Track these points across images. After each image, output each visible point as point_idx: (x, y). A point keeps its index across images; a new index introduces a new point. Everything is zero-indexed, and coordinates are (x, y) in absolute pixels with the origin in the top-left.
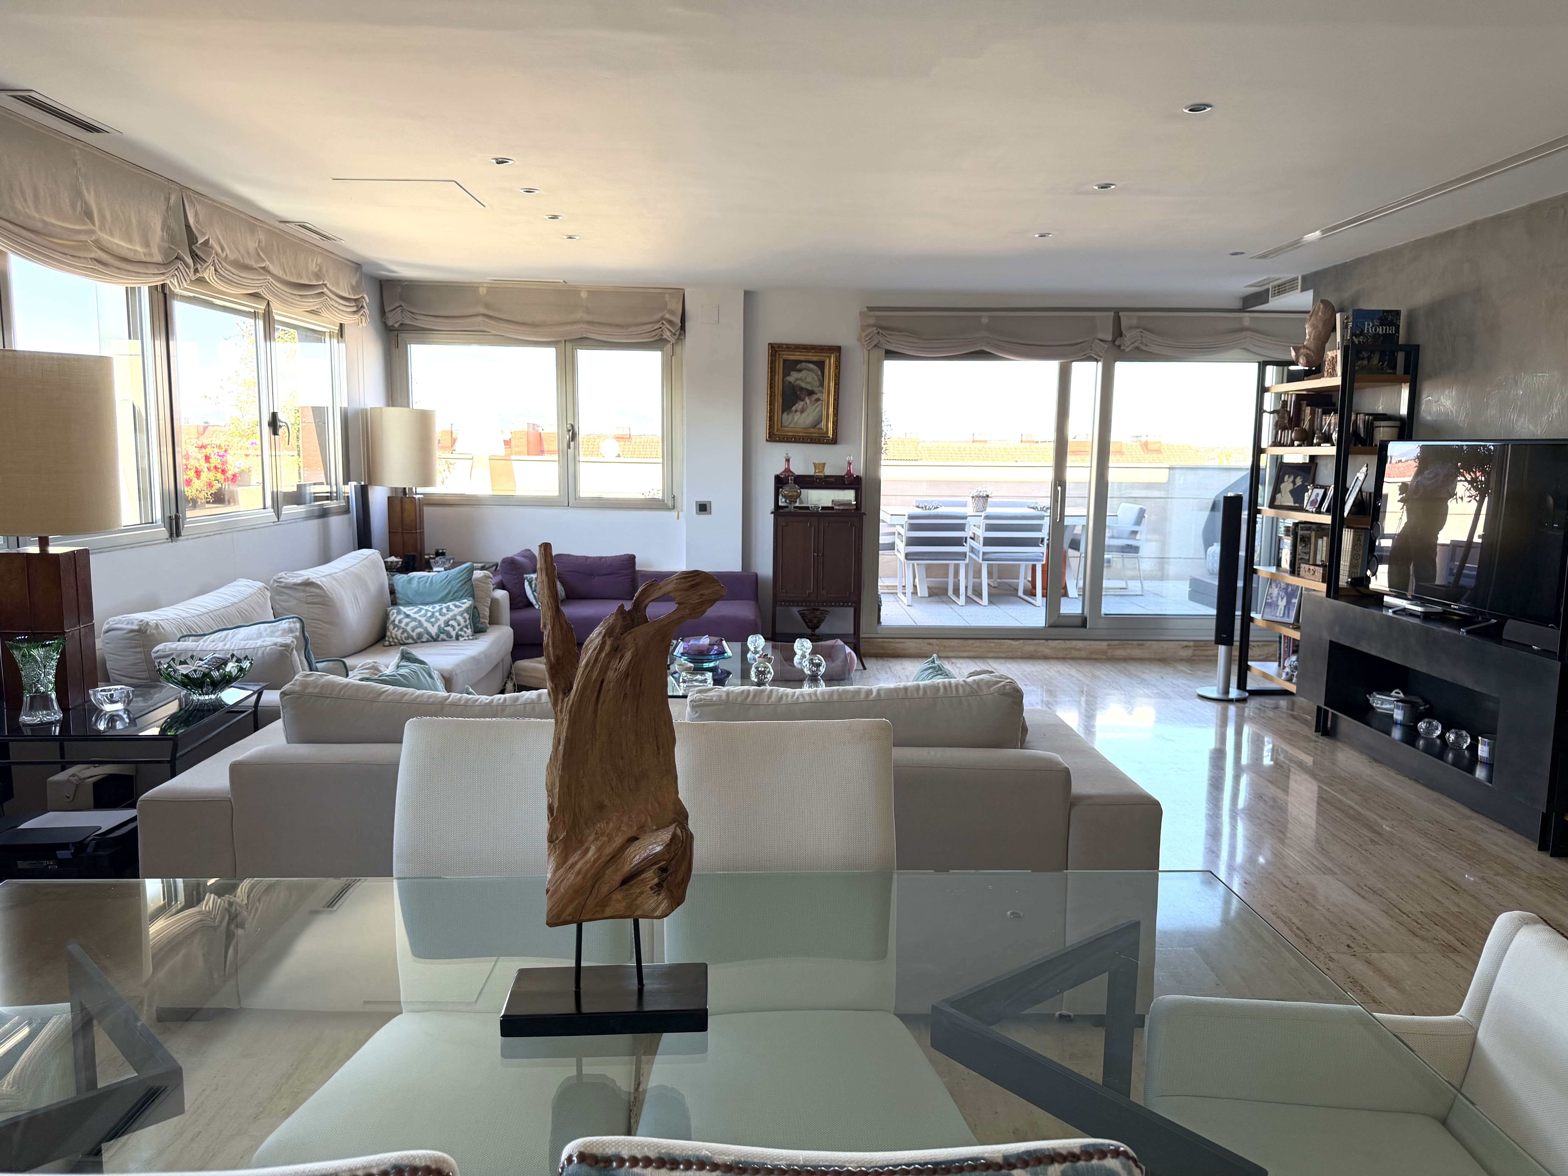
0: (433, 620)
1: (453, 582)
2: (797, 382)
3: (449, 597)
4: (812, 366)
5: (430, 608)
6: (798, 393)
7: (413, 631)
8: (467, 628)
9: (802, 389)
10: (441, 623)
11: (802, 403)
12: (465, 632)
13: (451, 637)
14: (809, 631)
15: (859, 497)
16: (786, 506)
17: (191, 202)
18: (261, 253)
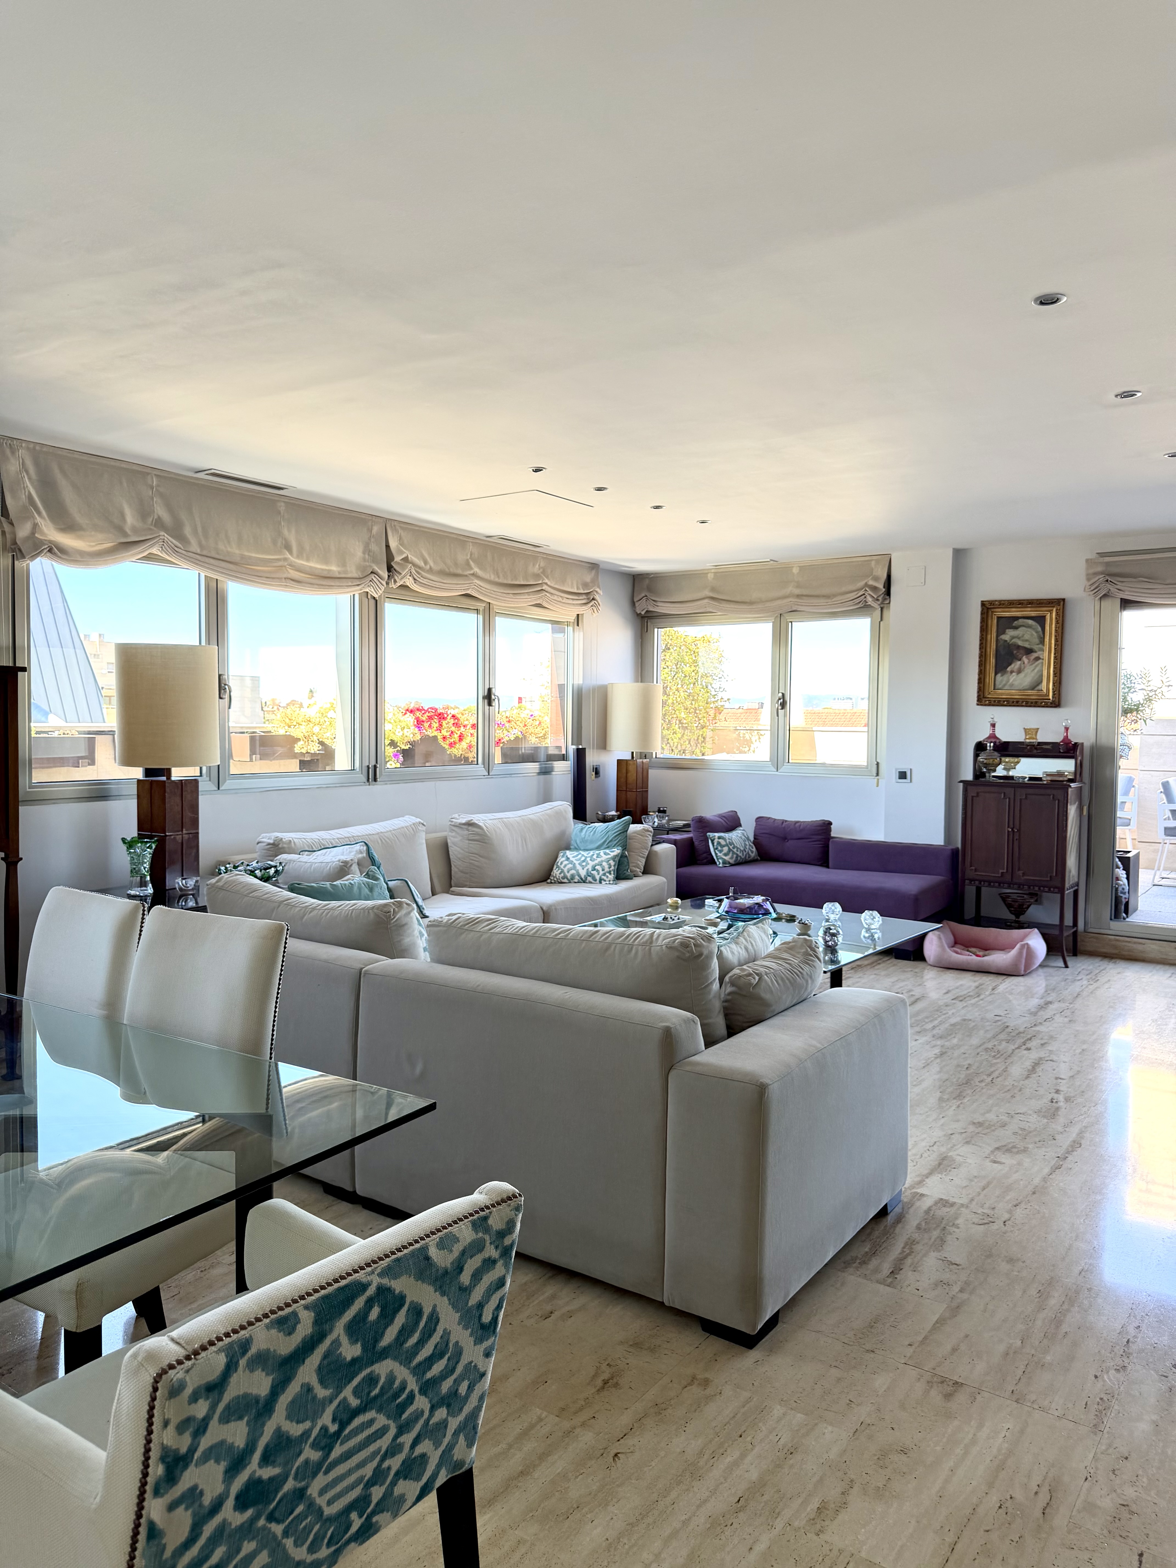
0: (584, 864)
1: (609, 833)
2: (1013, 640)
3: (605, 846)
4: (1030, 622)
5: (585, 853)
6: (1015, 652)
7: (568, 872)
8: (610, 874)
9: (1018, 647)
10: (590, 867)
11: (1019, 663)
12: (607, 877)
13: (596, 880)
14: (1013, 917)
15: (1079, 767)
16: (983, 775)
17: (395, 530)
18: (471, 563)
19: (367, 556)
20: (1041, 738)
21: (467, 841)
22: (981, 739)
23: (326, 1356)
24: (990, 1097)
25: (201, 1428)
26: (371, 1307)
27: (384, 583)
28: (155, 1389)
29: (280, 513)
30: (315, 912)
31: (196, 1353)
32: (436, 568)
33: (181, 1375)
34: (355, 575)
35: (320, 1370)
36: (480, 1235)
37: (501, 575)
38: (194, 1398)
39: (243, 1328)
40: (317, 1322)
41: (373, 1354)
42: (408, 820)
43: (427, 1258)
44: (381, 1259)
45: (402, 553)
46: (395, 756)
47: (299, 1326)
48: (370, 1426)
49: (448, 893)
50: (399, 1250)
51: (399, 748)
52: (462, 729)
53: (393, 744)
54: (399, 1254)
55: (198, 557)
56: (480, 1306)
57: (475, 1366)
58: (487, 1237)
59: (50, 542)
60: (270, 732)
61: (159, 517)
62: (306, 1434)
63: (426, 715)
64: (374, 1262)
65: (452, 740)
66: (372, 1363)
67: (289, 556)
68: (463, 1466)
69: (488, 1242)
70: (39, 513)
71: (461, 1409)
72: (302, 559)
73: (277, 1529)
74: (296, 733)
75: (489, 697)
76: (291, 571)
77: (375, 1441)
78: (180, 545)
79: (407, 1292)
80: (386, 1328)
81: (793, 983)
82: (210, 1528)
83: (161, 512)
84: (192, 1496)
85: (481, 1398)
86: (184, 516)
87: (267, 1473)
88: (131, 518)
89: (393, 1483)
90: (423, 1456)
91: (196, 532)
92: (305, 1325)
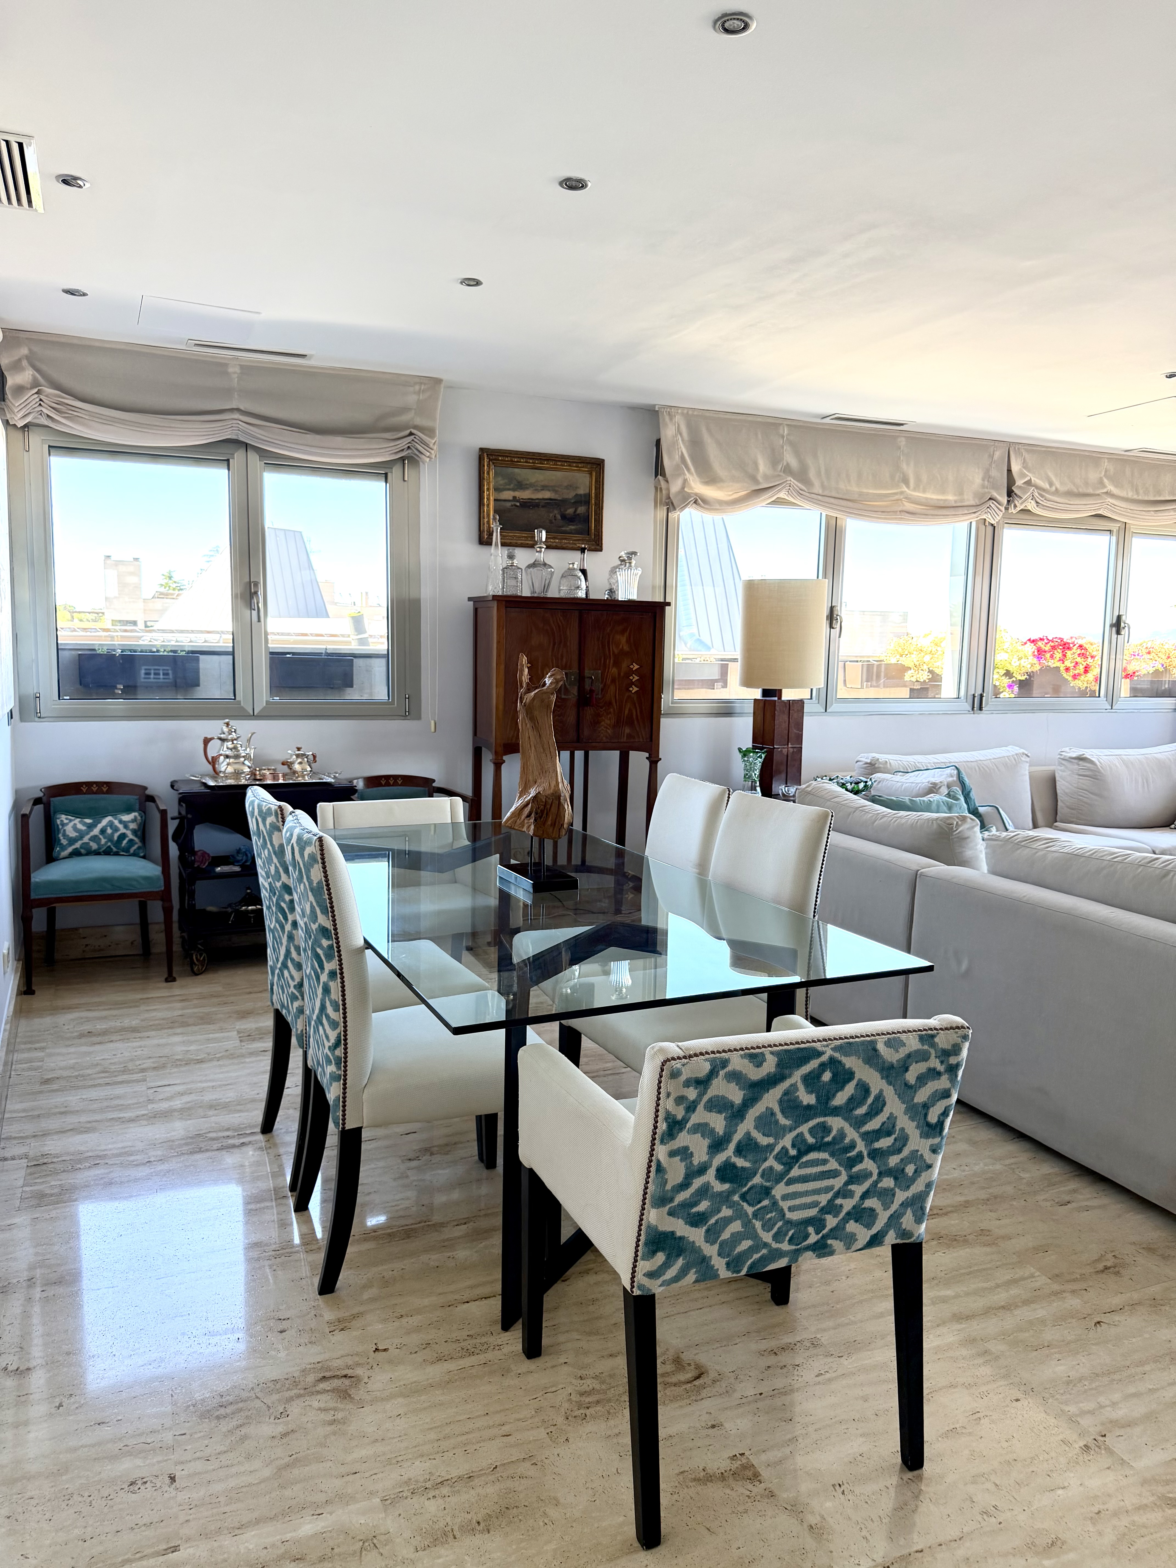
17: (1019, 453)
18: (1105, 480)
19: (986, 483)
21: (1077, 777)
23: (786, 1093)
25: (692, 1107)
26: (824, 1071)
27: (1003, 509)
28: (662, 1070)
29: (900, 448)
30: (885, 819)
31: (690, 1056)
32: (1062, 489)
33: (679, 1066)
34: (972, 503)
35: (781, 1102)
36: (926, 1047)
37: (1141, 492)
38: (687, 1084)
39: (724, 1051)
40: (780, 1065)
41: (824, 1107)
42: (1012, 750)
43: (875, 1050)
44: (835, 1039)
45: (1025, 476)
46: (1010, 686)
47: (764, 1063)
48: (824, 1164)
49: (1051, 827)
50: (852, 1037)
51: (1014, 679)
52: (1090, 660)
53: (1008, 674)
54: (851, 1040)
55: (819, 497)
56: (926, 1106)
57: (922, 1155)
58: (933, 1051)
59: (696, 494)
60: (883, 661)
61: (788, 464)
62: (771, 1147)
63: (1049, 645)
64: (830, 1040)
65: (1076, 672)
66: (825, 1116)
67: (906, 489)
68: (911, 1238)
69: (933, 1055)
70: (688, 469)
71: (908, 1187)
72: (919, 492)
73: (750, 1210)
74: (907, 662)
75: (1118, 625)
76: (906, 504)
77: (828, 1178)
78: (804, 488)
79: (855, 1069)
80: (837, 1091)
82: (697, 1183)
83: (790, 459)
84: (684, 1153)
85: (929, 1185)
86: (810, 461)
87: (740, 1162)
88: (763, 467)
89: (845, 1220)
90: (872, 1210)
91: (819, 474)
92: (770, 1065)
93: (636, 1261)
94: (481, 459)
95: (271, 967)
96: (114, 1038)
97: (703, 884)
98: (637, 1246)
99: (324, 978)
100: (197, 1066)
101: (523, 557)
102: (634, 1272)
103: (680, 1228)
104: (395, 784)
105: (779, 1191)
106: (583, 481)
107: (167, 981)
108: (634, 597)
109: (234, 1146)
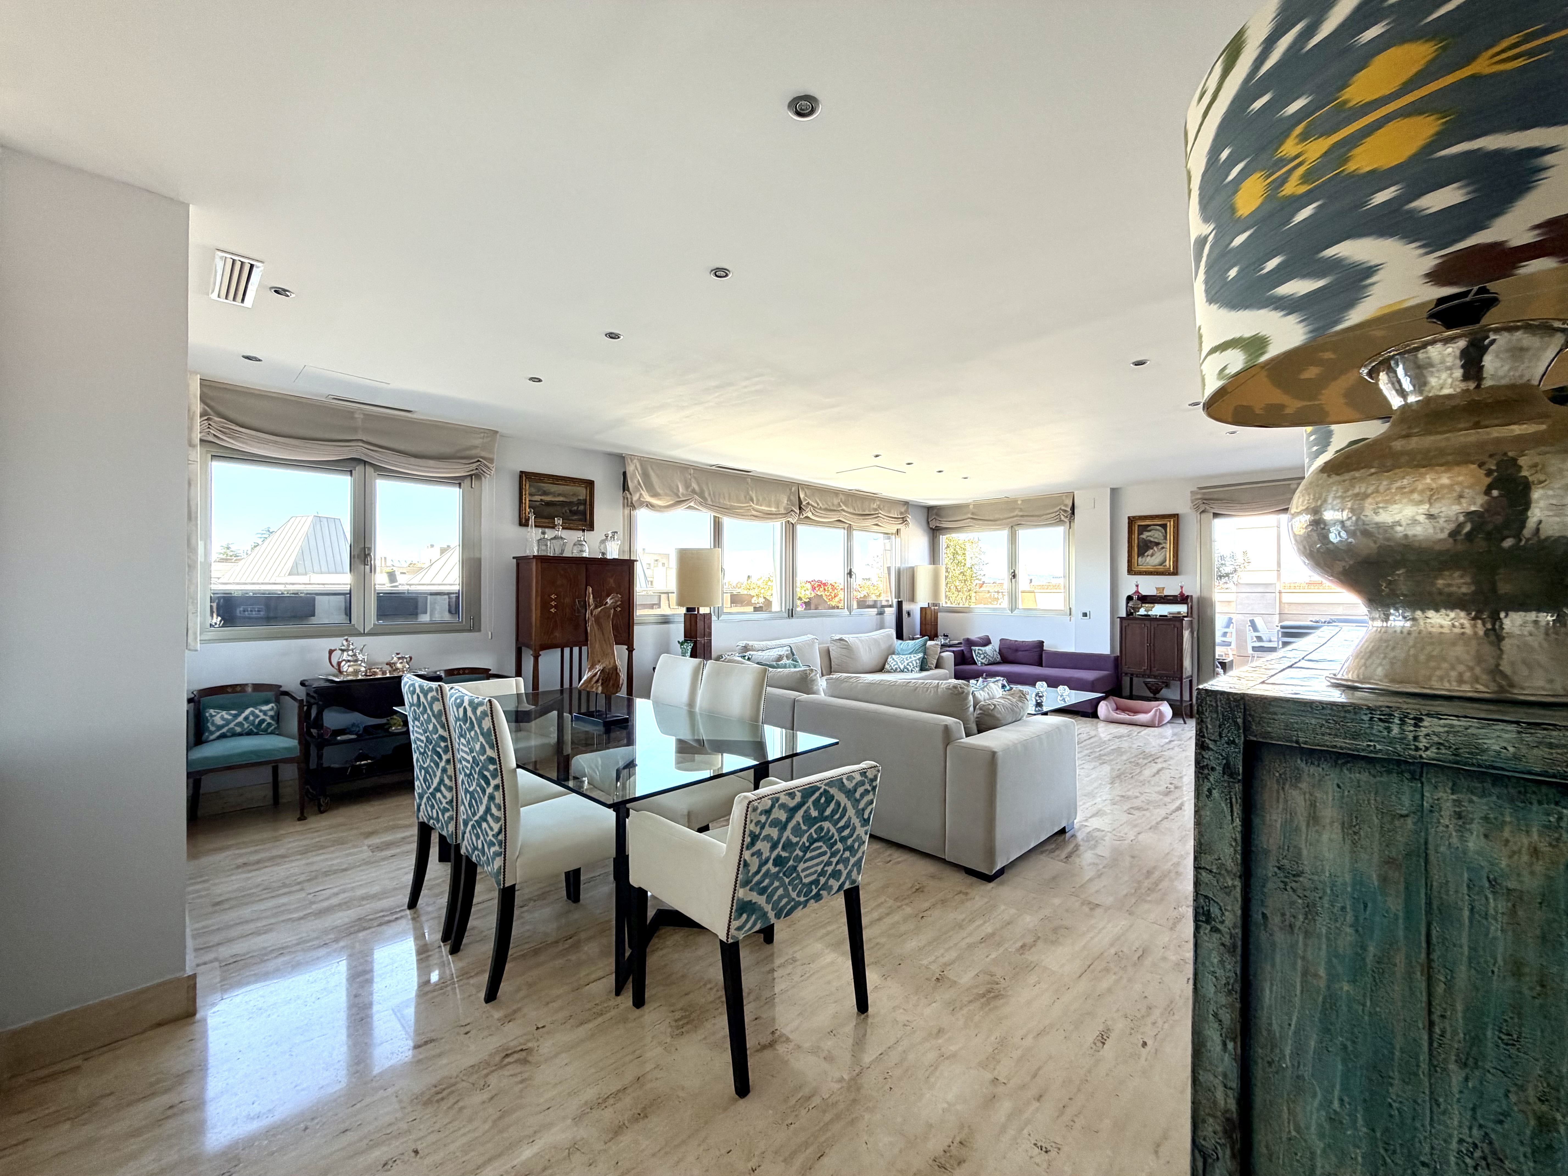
0: (902, 662)
1: (916, 646)
3: (914, 653)
4: (1158, 527)
5: (903, 657)
7: (894, 666)
8: (917, 668)
9: (1151, 542)
10: (906, 664)
12: (915, 669)
13: (909, 671)
14: (1152, 695)
15: (1191, 609)
16: (1132, 614)
17: (803, 489)
18: (840, 503)
19: (789, 503)
20: (1166, 593)
21: (840, 649)
22: (1130, 594)
23: (805, 812)
24: (1130, 784)
25: (763, 828)
26: (821, 797)
27: (798, 516)
28: (746, 809)
29: (749, 484)
30: (772, 674)
31: (759, 799)
32: (824, 507)
33: (754, 805)
34: (783, 513)
35: (803, 817)
36: (863, 779)
37: (856, 509)
38: (761, 814)
39: (777, 793)
40: (802, 797)
41: (821, 817)
42: (810, 637)
43: (843, 783)
44: (824, 780)
45: (807, 500)
46: (802, 604)
47: (795, 797)
48: (820, 849)
50: (832, 778)
51: (804, 601)
52: (836, 591)
53: (800, 599)
55: (711, 507)
56: (863, 810)
57: (861, 837)
58: (865, 781)
59: (648, 502)
60: (740, 592)
61: (694, 489)
62: (798, 843)
63: (817, 584)
64: (822, 780)
65: (831, 597)
66: (822, 821)
67: (753, 505)
68: (856, 883)
69: (866, 783)
70: (643, 489)
71: (855, 855)
72: (759, 506)
73: (787, 880)
74: (752, 593)
75: (850, 574)
76: (753, 512)
77: (822, 856)
78: (702, 501)
79: (834, 794)
80: (827, 807)
81: (1012, 710)
82: (764, 869)
83: (695, 486)
84: (759, 853)
85: (863, 853)
86: (705, 488)
87: (784, 854)
88: (681, 490)
89: (828, 879)
90: (840, 870)
91: (710, 494)
92: (798, 798)
93: (730, 922)
94: (521, 477)
95: (419, 794)
96: (267, 864)
97: (691, 714)
98: (731, 912)
99: (489, 790)
100: (345, 873)
101: (550, 534)
102: (729, 928)
103: (754, 897)
104: (464, 674)
105: (802, 866)
106: (582, 492)
107: (299, 819)
108: (617, 557)
109: (390, 921)
